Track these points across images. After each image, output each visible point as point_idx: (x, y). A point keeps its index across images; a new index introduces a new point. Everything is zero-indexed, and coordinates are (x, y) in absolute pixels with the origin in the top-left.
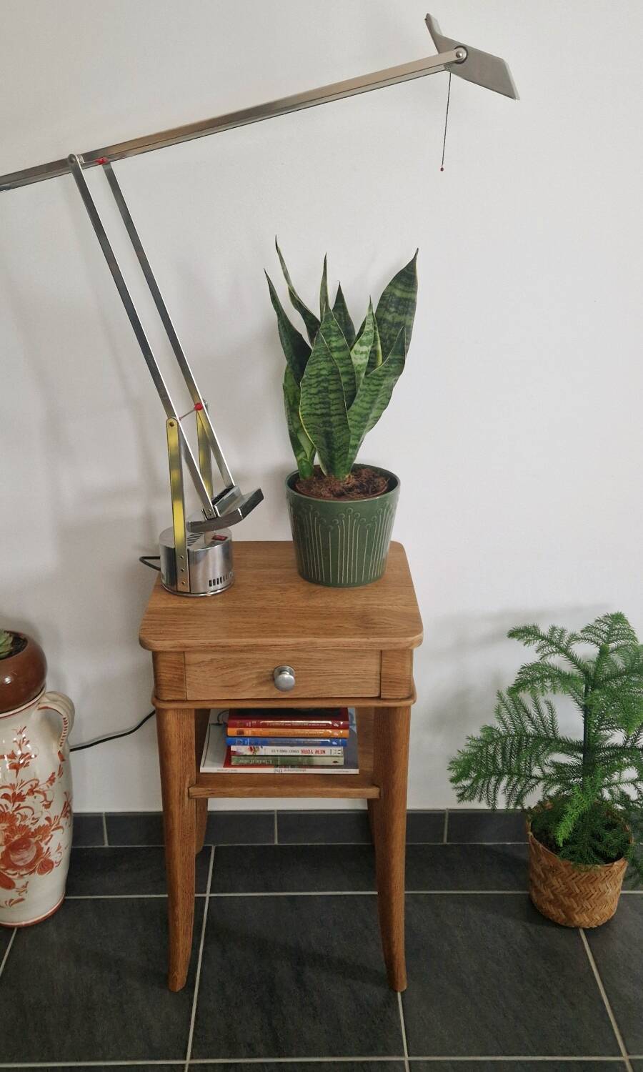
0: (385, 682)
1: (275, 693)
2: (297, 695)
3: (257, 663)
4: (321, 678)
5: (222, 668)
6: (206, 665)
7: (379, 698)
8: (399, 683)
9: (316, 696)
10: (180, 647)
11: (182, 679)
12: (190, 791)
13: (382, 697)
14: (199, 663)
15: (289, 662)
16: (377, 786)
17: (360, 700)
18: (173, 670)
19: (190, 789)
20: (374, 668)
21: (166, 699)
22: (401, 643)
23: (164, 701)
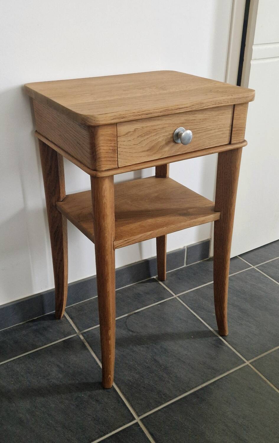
0: (234, 131)
1: (173, 151)
2: (186, 151)
3: (163, 128)
4: (200, 135)
5: (141, 136)
6: (131, 135)
7: (230, 143)
8: (241, 130)
9: (196, 150)
10: (118, 118)
11: (115, 150)
12: (114, 244)
13: (232, 142)
14: (127, 134)
15: (182, 124)
16: (218, 212)
17: (221, 147)
18: (110, 142)
19: (115, 242)
20: (229, 122)
21: (104, 170)
22: (249, 97)
23: (102, 171)
